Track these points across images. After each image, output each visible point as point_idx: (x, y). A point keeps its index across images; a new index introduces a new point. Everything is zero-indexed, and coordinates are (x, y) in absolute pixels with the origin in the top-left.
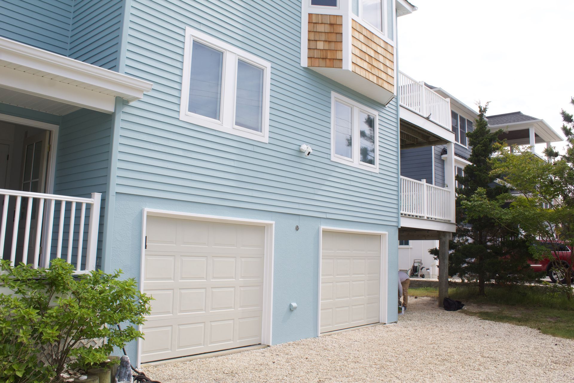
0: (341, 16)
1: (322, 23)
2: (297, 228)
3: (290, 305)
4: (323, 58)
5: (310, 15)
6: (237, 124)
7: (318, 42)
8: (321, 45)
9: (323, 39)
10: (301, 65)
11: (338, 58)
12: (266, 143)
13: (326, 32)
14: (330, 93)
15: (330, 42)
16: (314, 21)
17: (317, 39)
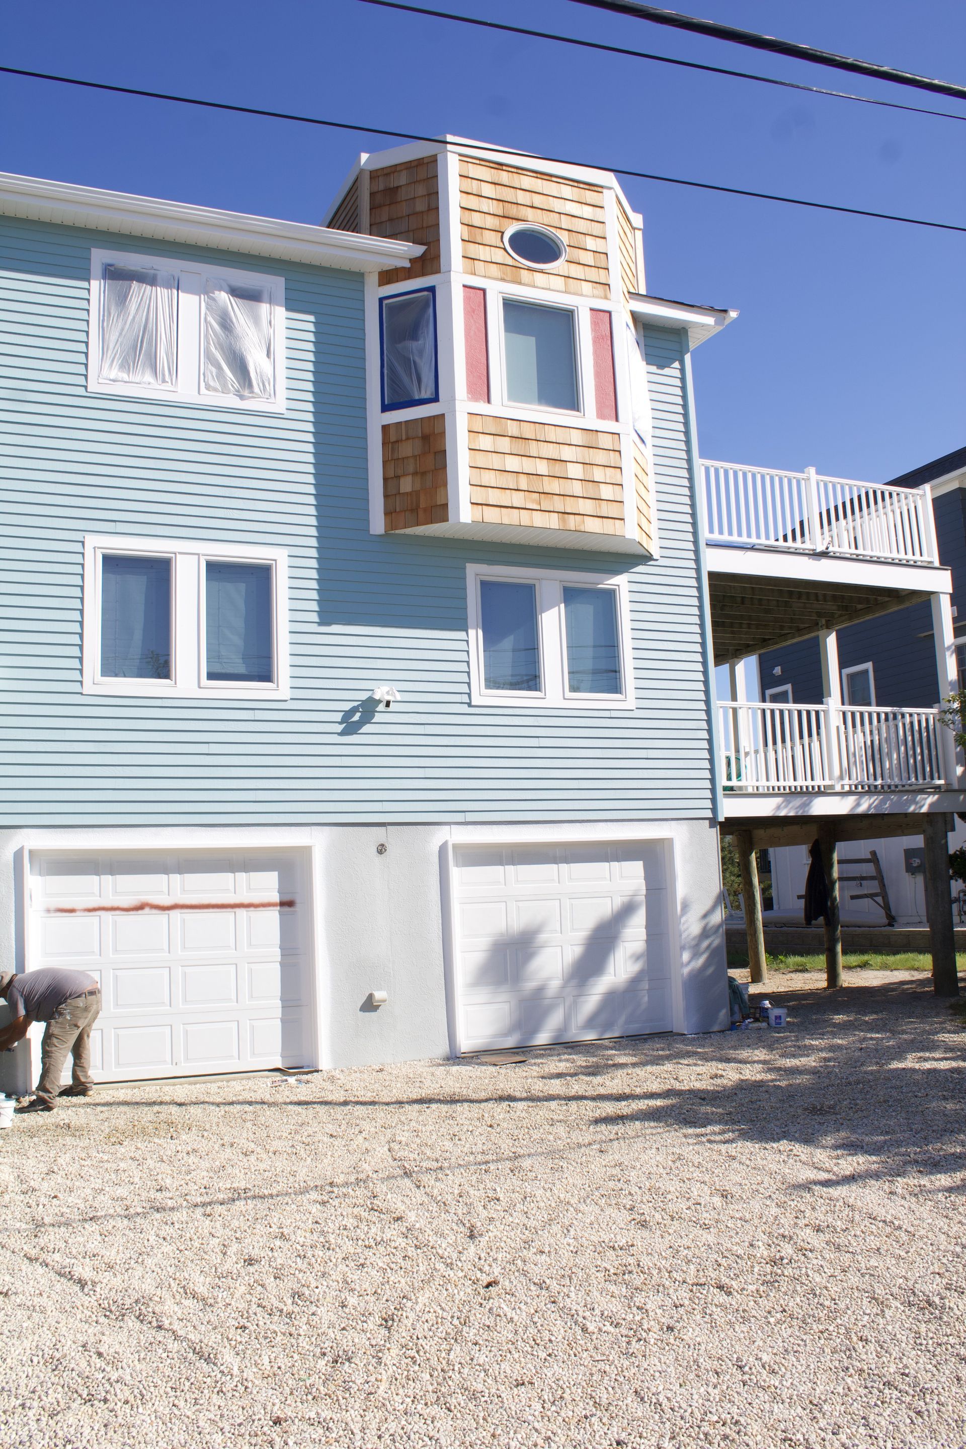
0: (443, 415)
1: (407, 439)
2: (381, 850)
3: (371, 996)
4: (412, 510)
5: (385, 428)
6: (211, 676)
7: (402, 480)
8: (407, 485)
9: (411, 469)
10: (371, 533)
11: (438, 503)
12: (286, 701)
13: (416, 453)
14: (465, 568)
15: (423, 474)
16: (393, 439)
17: (400, 472)
